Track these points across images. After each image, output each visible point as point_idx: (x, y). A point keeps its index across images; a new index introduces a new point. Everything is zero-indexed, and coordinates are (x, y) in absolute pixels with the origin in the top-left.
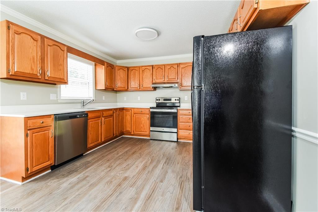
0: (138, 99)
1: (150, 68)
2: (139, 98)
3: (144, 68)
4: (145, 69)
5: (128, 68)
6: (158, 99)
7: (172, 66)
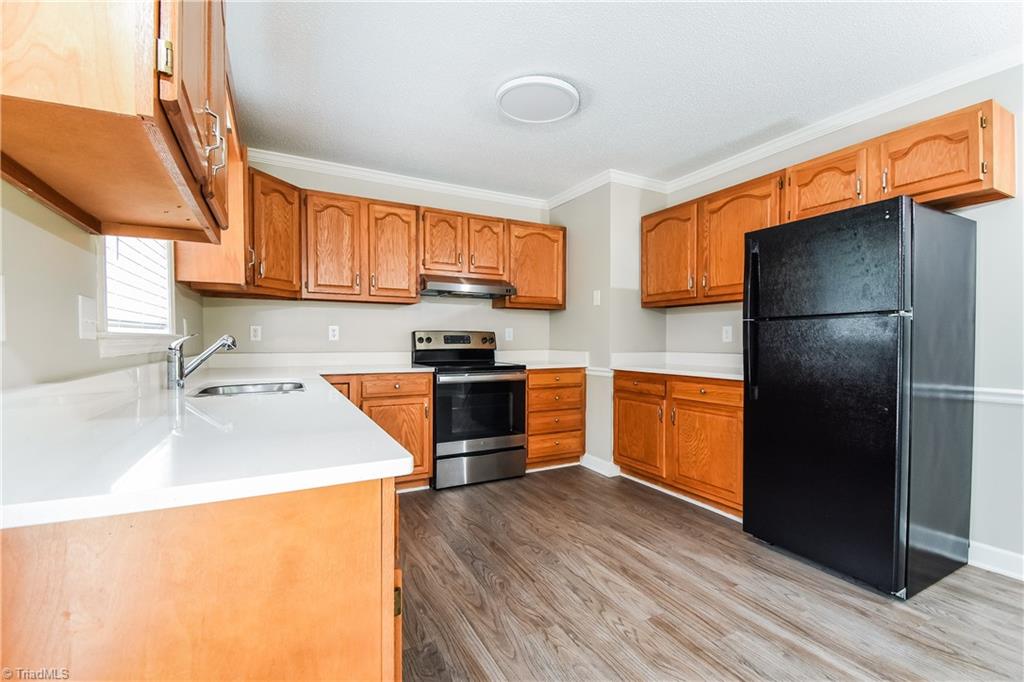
0: (331, 338)
1: (409, 216)
2: (334, 332)
3: (381, 212)
4: (389, 214)
5: (304, 197)
6: (422, 335)
7: (488, 222)
